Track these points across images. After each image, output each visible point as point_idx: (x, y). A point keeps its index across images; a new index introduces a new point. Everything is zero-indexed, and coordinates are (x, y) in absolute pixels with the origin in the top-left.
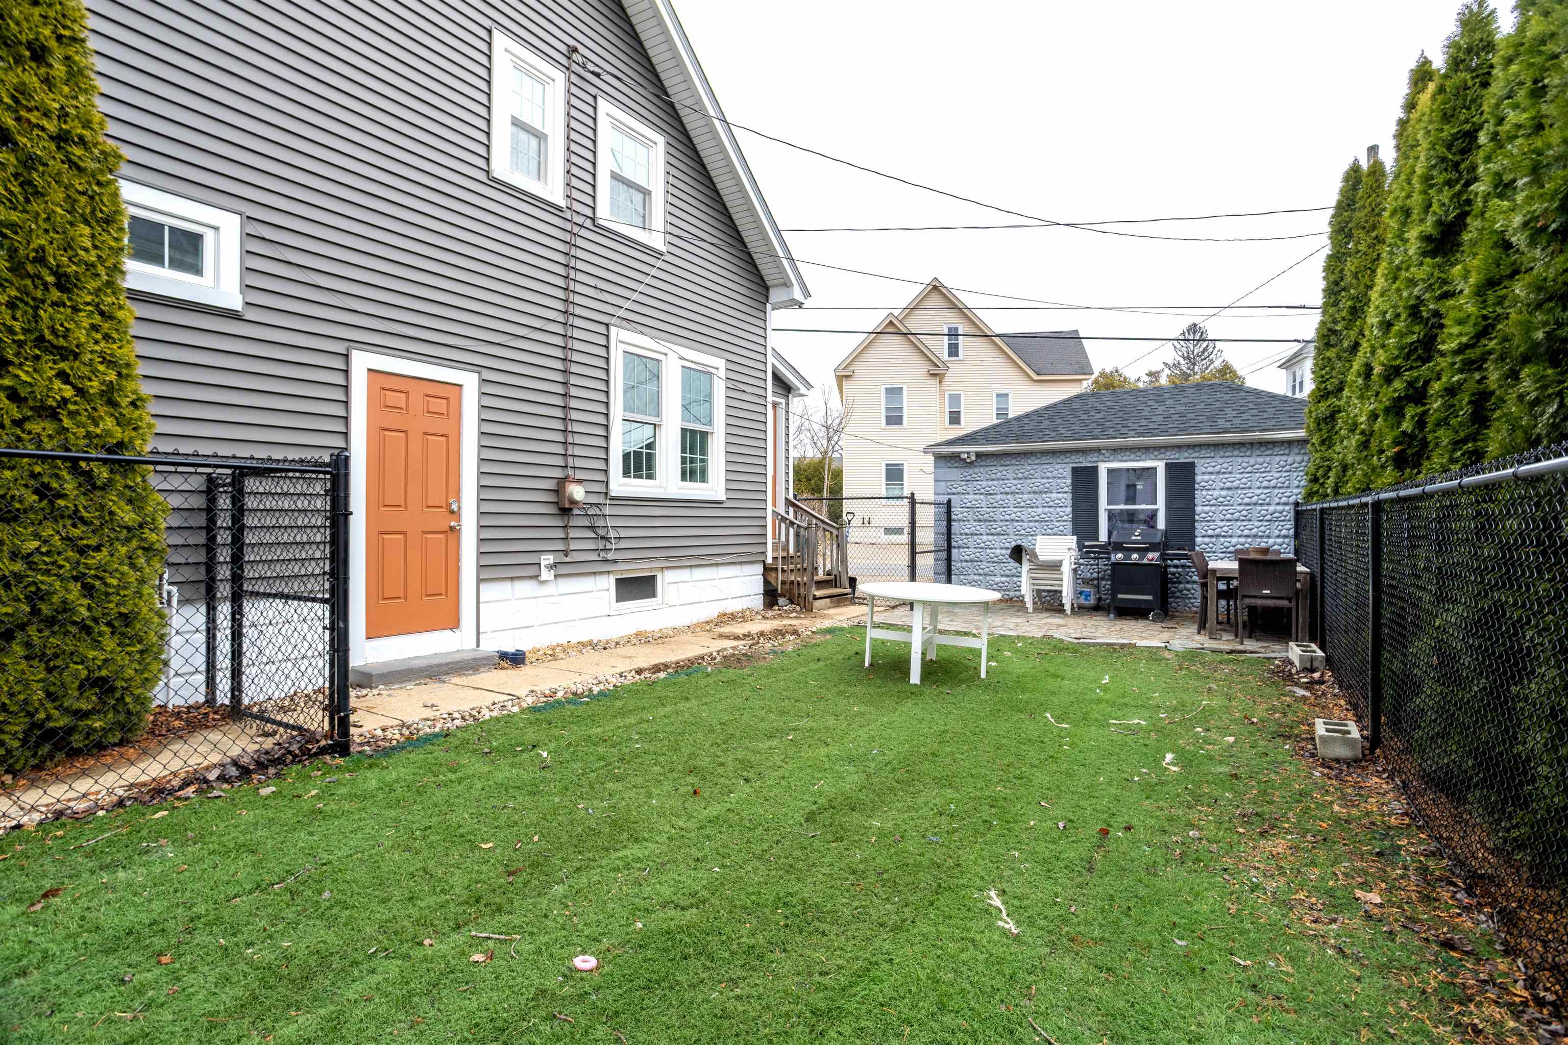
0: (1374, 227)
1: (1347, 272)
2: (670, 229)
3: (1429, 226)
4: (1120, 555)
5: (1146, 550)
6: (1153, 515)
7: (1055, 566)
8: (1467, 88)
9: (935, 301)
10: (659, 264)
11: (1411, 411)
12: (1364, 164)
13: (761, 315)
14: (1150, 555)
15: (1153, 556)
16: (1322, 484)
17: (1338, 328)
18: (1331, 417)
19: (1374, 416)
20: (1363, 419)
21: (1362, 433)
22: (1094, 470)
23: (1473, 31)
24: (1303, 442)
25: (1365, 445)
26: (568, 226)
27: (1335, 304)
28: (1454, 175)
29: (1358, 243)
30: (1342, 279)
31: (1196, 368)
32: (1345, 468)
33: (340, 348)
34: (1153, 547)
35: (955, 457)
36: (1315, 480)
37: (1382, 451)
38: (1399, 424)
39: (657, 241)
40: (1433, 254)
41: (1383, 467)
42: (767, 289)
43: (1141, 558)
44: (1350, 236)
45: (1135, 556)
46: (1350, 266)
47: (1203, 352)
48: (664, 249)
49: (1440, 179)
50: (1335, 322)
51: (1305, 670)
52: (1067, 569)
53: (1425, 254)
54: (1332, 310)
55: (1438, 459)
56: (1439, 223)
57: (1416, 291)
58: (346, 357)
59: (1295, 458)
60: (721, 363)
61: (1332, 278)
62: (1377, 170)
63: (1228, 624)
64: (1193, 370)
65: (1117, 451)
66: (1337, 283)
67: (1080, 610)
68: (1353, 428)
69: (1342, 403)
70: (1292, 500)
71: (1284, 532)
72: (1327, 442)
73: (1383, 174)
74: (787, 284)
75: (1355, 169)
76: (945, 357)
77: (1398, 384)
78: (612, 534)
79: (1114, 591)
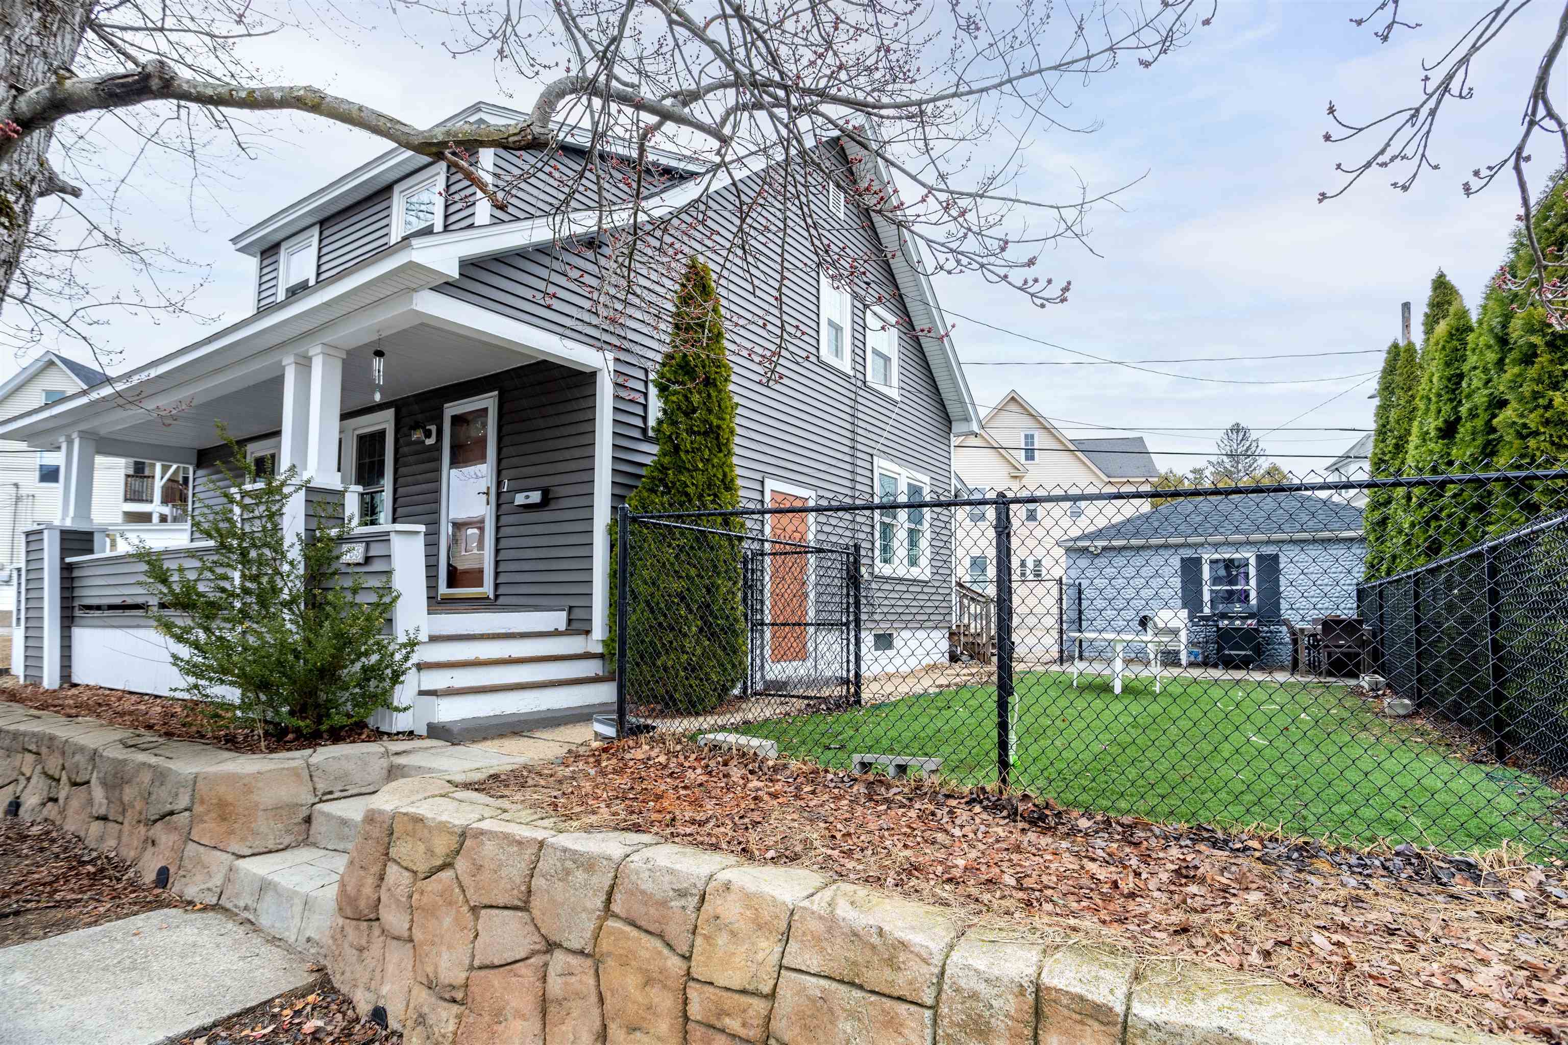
0: (1410, 389)
1: (1391, 419)
2: (902, 385)
3: (1440, 423)
4: (1226, 622)
5: (1246, 618)
6: (1247, 594)
7: (1175, 632)
8: (1457, 350)
9: (1013, 407)
10: (897, 410)
11: (1433, 524)
12: (1402, 343)
13: (946, 442)
14: (1249, 622)
15: (1252, 622)
16: (1378, 570)
17: (1386, 458)
18: (1383, 522)
19: (1413, 525)
20: (1407, 526)
21: (1406, 535)
22: (1197, 562)
23: (1459, 319)
24: (1362, 540)
25: (1408, 543)
26: (853, 389)
27: (1383, 441)
28: (1453, 396)
29: (1399, 399)
30: (1388, 423)
31: (1240, 466)
32: (1394, 557)
33: (758, 476)
34: (1251, 616)
35: (1085, 550)
36: (1373, 566)
37: (1418, 546)
38: (1427, 531)
39: (894, 394)
40: (1443, 438)
41: (1419, 555)
42: (950, 422)
43: (1244, 624)
44: (1392, 393)
45: (1238, 622)
46: (1393, 414)
47: (1247, 450)
48: (898, 399)
49: (1445, 397)
50: (1384, 453)
51: (1372, 690)
52: (1183, 636)
53: (1439, 438)
54: (1381, 445)
55: (1445, 550)
56: (1446, 421)
57: (1435, 458)
58: (762, 482)
59: (1357, 550)
60: (927, 479)
61: (1381, 422)
62: (1410, 349)
63: (1313, 668)
64: (1236, 468)
65: (1216, 546)
66: (1384, 426)
67: (1191, 665)
68: (1400, 532)
69: (1391, 512)
70: (1355, 581)
71: (1349, 606)
72: (1380, 540)
73: (1416, 351)
74: (967, 419)
75: (1395, 346)
76: (1023, 461)
77: (1425, 509)
78: (877, 602)
79: (1220, 649)
